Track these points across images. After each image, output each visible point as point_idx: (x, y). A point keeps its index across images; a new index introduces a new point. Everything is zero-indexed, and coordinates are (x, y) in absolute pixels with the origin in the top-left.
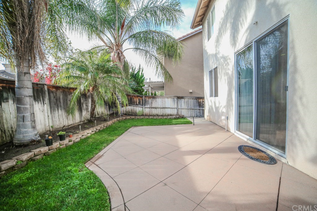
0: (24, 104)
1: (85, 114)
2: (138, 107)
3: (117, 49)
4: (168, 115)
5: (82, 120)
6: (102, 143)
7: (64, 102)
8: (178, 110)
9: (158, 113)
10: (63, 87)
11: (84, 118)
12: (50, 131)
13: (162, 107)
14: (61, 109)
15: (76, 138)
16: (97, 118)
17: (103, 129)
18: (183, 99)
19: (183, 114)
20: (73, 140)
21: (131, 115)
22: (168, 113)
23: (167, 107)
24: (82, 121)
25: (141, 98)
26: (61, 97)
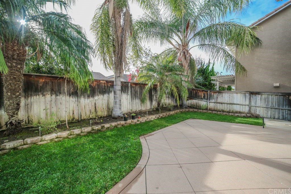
0: (116, 95)
1: (154, 103)
2: (202, 101)
3: (183, 49)
4: (237, 112)
5: (152, 107)
6: (158, 126)
7: (140, 94)
8: (250, 108)
9: (224, 109)
10: (139, 84)
11: (153, 107)
12: (130, 112)
13: (229, 102)
14: (138, 99)
15: (143, 120)
16: (164, 107)
17: (165, 117)
18: (259, 94)
19: (258, 113)
20: (140, 120)
21: (195, 108)
22: (236, 110)
23: (235, 103)
24: (152, 109)
25: (206, 93)
26: (138, 90)
